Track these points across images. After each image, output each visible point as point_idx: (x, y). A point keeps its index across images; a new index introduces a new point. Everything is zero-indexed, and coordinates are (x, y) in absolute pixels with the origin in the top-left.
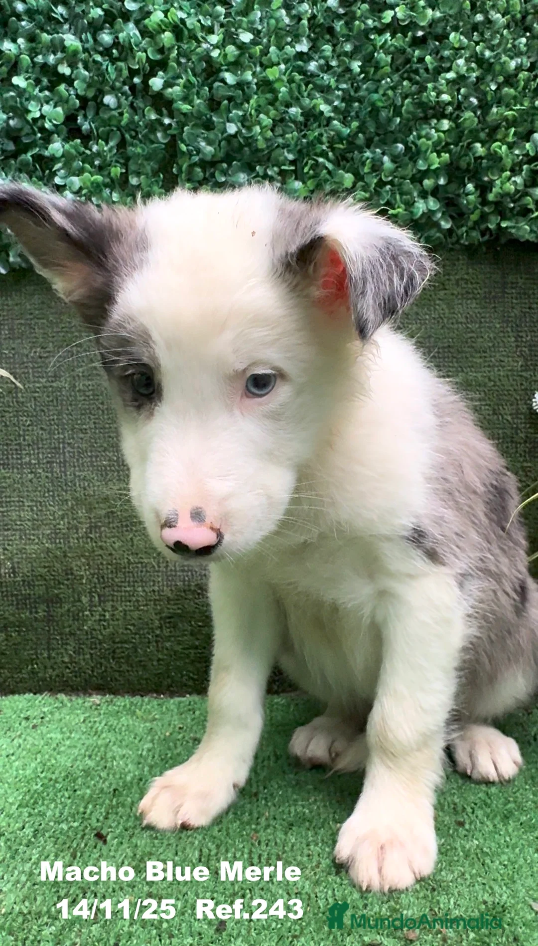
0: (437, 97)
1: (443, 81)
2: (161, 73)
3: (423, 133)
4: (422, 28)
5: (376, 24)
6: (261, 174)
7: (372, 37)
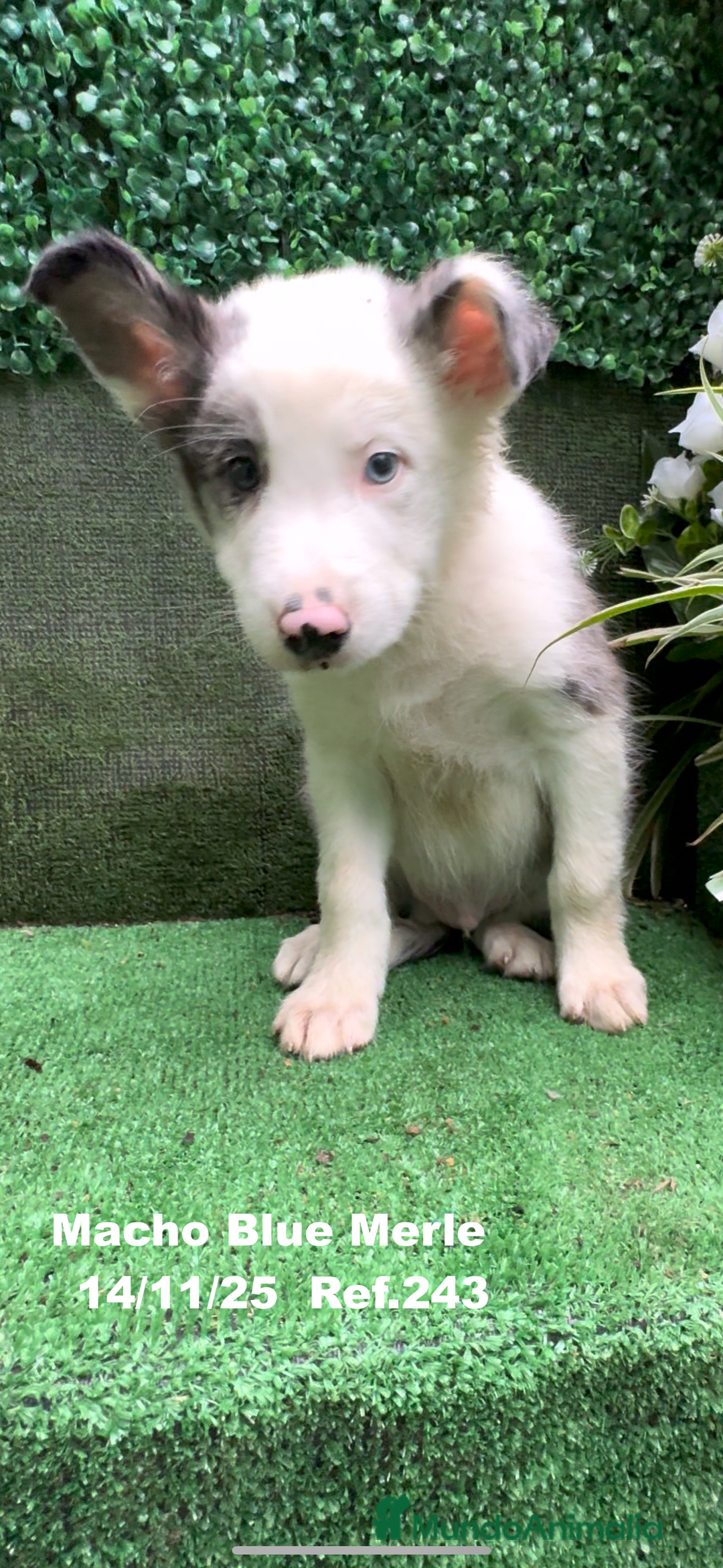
0: (461, 164)
1: (468, 145)
2: (93, 87)
3: (443, 211)
4: (442, 69)
5: (384, 56)
6: (234, 245)
7: (378, 74)
